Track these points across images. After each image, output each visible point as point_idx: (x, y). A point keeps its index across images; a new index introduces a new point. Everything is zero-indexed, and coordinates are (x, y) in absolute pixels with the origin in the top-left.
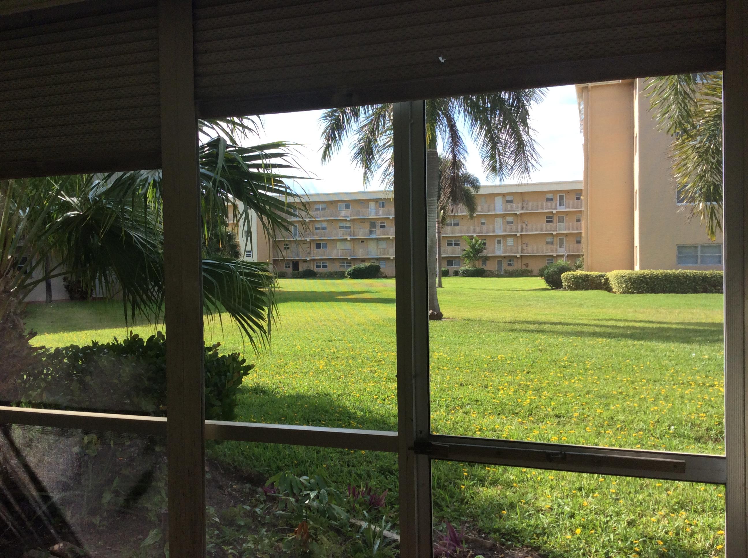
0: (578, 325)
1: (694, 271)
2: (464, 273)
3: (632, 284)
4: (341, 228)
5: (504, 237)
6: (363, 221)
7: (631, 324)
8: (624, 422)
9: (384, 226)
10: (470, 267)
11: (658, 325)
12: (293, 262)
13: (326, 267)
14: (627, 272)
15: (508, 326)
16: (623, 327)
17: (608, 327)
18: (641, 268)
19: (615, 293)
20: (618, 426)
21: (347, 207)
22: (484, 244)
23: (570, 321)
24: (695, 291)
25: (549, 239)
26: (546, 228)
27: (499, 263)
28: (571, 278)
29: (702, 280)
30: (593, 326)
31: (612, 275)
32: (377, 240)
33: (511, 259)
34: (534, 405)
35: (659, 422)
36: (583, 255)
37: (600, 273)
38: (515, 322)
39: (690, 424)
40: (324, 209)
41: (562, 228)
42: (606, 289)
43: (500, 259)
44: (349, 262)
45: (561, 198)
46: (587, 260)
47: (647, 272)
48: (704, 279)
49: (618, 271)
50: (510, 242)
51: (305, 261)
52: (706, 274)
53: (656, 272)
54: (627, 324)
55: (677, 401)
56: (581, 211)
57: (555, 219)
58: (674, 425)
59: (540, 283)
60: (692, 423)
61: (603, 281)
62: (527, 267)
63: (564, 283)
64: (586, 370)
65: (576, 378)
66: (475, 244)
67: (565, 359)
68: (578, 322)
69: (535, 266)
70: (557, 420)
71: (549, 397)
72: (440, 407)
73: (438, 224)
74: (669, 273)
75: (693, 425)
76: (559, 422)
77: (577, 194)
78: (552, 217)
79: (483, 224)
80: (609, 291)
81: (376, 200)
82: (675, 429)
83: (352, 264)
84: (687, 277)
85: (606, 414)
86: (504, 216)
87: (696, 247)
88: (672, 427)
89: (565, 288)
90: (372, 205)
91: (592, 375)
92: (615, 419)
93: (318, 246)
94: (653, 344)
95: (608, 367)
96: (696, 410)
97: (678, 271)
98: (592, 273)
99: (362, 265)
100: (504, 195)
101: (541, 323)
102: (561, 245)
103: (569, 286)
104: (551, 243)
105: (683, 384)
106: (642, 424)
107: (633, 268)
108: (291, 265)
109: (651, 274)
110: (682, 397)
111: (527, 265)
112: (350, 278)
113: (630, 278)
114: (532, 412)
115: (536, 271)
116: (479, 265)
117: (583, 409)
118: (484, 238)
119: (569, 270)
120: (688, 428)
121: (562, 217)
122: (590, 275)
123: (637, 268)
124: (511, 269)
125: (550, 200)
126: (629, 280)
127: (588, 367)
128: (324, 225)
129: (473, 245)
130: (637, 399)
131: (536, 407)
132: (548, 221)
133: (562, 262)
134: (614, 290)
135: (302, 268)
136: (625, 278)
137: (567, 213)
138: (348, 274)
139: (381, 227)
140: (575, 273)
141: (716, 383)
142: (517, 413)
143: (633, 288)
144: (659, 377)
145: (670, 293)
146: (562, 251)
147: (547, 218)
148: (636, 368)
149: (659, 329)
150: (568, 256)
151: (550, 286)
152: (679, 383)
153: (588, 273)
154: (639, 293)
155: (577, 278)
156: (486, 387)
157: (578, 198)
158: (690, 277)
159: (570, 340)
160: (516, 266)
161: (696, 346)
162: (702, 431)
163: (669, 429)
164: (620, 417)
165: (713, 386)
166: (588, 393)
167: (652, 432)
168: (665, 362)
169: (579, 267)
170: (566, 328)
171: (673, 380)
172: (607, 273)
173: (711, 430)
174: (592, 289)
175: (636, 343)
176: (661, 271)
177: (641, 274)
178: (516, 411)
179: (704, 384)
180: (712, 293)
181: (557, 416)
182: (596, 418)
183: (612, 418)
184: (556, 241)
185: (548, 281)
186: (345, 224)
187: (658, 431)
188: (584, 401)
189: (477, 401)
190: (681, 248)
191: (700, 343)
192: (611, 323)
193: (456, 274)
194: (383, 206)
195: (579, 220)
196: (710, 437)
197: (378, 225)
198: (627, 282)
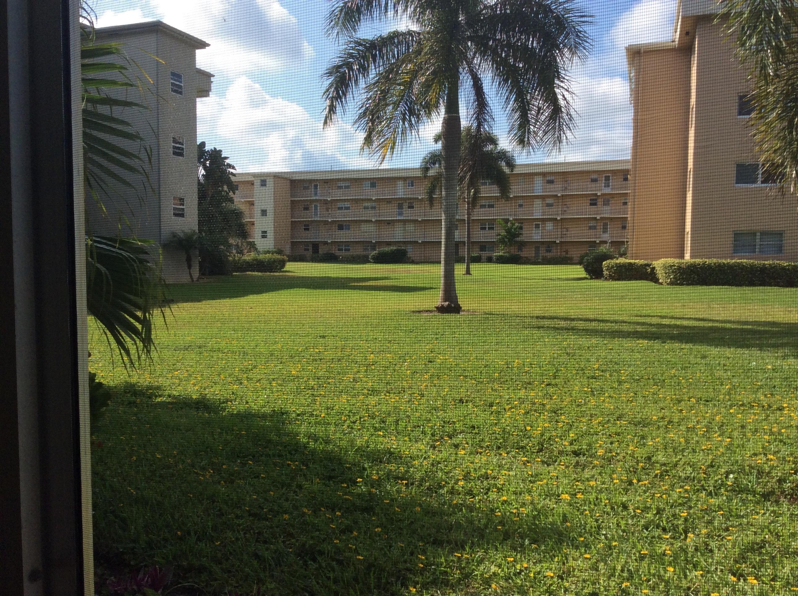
0: (616, 322)
1: (752, 261)
2: (497, 259)
3: (681, 274)
4: (366, 208)
5: (543, 220)
6: (389, 201)
7: (678, 322)
8: (664, 465)
9: (413, 207)
10: (505, 253)
11: (710, 324)
12: (313, 244)
13: (349, 250)
14: (677, 261)
15: (535, 322)
16: (669, 326)
17: (651, 325)
18: (692, 257)
19: (661, 284)
20: (656, 472)
21: (373, 185)
22: (521, 228)
23: (607, 317)
24: (751, 284)
25: (592, 224)
26: (588, 212)
27: (537, 249)
28: (613, 267)
29: (760, 271)
30: (634, 323)
31: (659, 264)
32: (404, 222)
33: (549, 245)
34: (547, 435)
35: (712, 466)
36: (627, 242)
37: (646, 262)
38: (544, 318)
39: (755, 472)
40: (347, 187)
41: (606, 212)
42: (651, 280)
43: (537, 245)
44: (373, 246)
45: (607, 179)
46: (632, 248)
47: (698, 261)
48: (763, 270)
49: (665, 259)
50: (549, 226)
51: (326, 243)
52: (764, 264)
53: (708, 261)
54: (673, 322)
55: (735, 434)
56: (627, 193)
57: (600, 202)
58: (732, 472)
59: (579, 271)
60: (758, 470)
61: (649, 270)
62: (567, 253)
63: (605, 273)
64: (620, 383)
65: (606, 395)
66: (511, 228)
67: (596, 366)
68: (616, 318)
69: (575, 253)
70: (574, 460)
71: (568, 423)
72: (425, 434)
73: (468, 204)
74: (724, 263)
75: (760, 473)
76: (577, 462)
77: (624, 174)
78: (596, 200)
79: (521, 206)
80: (655, 282)
81: (405, 179)
82: (736, 478)
83: (377, 247)
84: (742, 267)
85: (641, 453)
86: (543, 198)
87: (754, 234)
88: (731, 476)
89: (606, 278)
90: (400, 183)
91: (628, 389)
92: (653, 459)
93: (341, 227)
94: (703, 348)
95: (649, 379)
96: (763, 448)
97: (733, 261)
98: (637, 261)
99: (387, 249)
100: (544, 174)
101: (573, 320)
102: (605, 230)
103: (610, 275)
104: (594, 228)
105: (742, 405)
106: (690, 469)
107: (682, 257)
108: (310, 248)
109: (703, 264)
110: (743, 427)
111: (567, 252)
112: (374, 263)
113: (679, 268)
114: (543, 446)
115: (576, 259)
116: (514, 251)
117: (612, 443)
118: (521, 221)
119: (612, 258)
120: (753, 478)
121: (607, 199)
122: (635, 263)
123: (687, 256)
124: (549, 255)
125: (594, 181)
126: (678, 269)
127: (623, 378)
128: (347, 204)
129: (508, 229)
130: (683, 428)
131: (550, 439)
132: (591, 204)
133: (603, 249)
134: (660, 281)
135: (322, 250)
136: (673, 268)
137: (612, 196)
138: (372, 258)
139: (409, 207)
140: (618, 261)
141: (785, 405)
142: (522, 447)
143: (683, 278)
144: (712, 395)
145: (723, 284)
146: (606, 237)
147: (591, 200)
148: (683, 381)
149: (711, 328)
150: (612, 242)
151: (590, 275)
152: (737, 404)
153: (632, 261)
154: (688, 285)
155: (620, 266)
156: (491, 405)
157: (626, 179)
158: (747, 267)
159: (605, 342)
160: (555, 253)
161: (756, 352)
162: (772, 484)
163: (727, 477)
164: (660, 457)
165: (781, 409)
166: (619, 418)
167: (703, 482)
168: (719, 373)
169: (622, 255)
170: (602, 326)
171: (729, 400)
172: (654, 263)
173: (785, 482)
174: (636, 279)
175: (683, 346)
176: (715, 260)
177: (692, 264)
178: (522, 444)
179: (770, 406)
180: (770, 285)
181: (576, 454)
182: (628, 457)
183: (649, 458)
184: (600, 226)
185: (586, 270)
186: (369, 204)
187: (711, 482)
188: (613, 429)
189: (473, 427)
190: (737, 235)
191: (761, 347)
192: (655, 321)
193: (490, 260)
194: (412, 186)
195: (625, 204)
196: (783, 492)
197: (406, 205)
198: (676, 272)
